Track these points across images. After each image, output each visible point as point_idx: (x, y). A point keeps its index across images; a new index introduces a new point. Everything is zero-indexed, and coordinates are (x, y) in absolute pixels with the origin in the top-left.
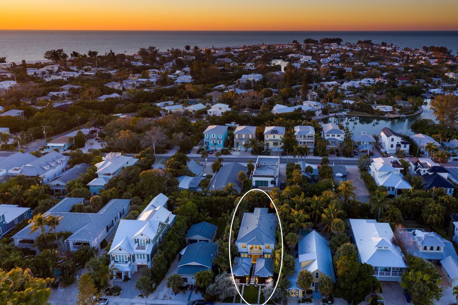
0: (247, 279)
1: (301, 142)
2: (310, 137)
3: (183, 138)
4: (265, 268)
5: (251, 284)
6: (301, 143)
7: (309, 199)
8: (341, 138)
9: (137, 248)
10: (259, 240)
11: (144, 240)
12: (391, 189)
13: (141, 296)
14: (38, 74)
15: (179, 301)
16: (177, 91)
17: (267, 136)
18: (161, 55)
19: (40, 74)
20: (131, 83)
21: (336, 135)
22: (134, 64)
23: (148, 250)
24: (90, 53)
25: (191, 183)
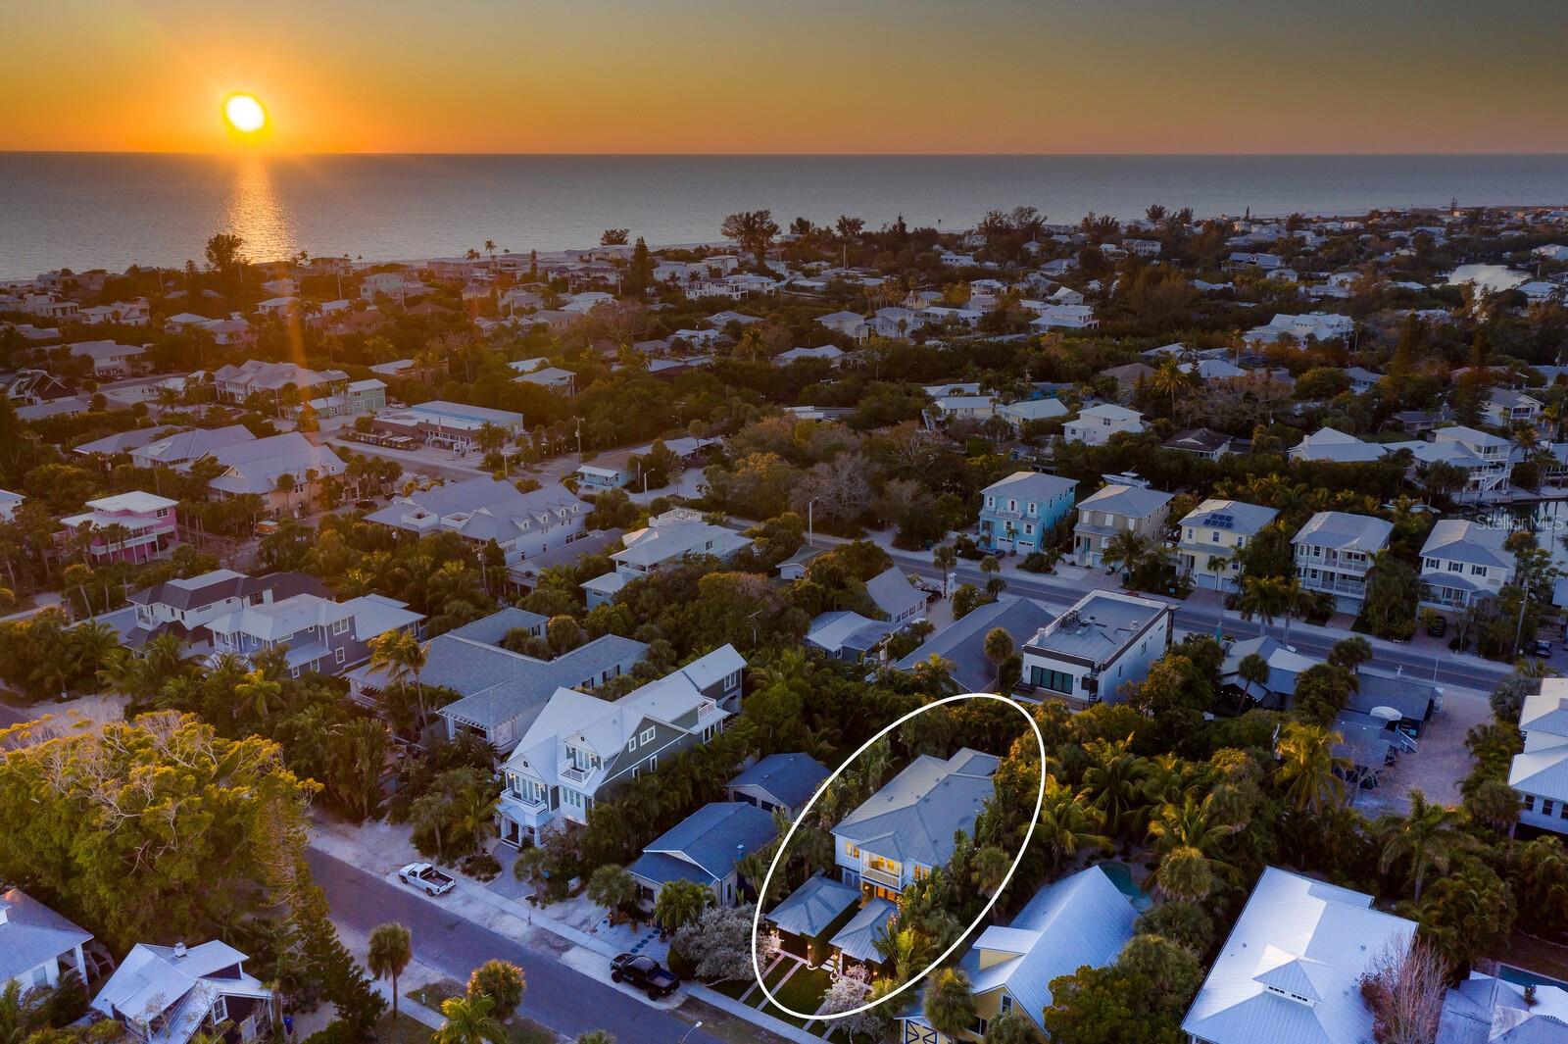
0: (809, 947)
1: (1314, 571)
2: (1357, 557)
3: (915, 497)
4: (869, 932)
5: (824, 967)
6: (1314, 576)
7: (1139, 764)
8: (1491, 582)
9: (567, 774)
10: (899, 843)
11: (587, 755)
12: (1538, 806)
13: (533, 900)
14: (678, 278)
15: (607, 945)
16: (1015, 353)
17: (1191, 531)
18: (1053, 234)
19: (685, 280)
20: (898, 319)
21: (1467, 567)
22: (949, 262)
23: (590, 784)
24: (844, 224)
25: (855, 638)
